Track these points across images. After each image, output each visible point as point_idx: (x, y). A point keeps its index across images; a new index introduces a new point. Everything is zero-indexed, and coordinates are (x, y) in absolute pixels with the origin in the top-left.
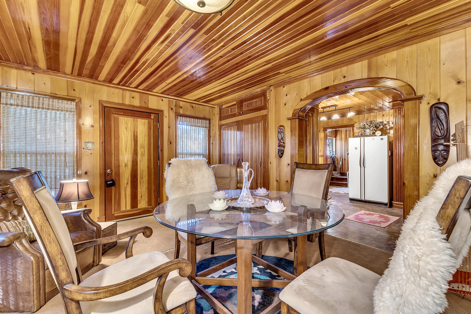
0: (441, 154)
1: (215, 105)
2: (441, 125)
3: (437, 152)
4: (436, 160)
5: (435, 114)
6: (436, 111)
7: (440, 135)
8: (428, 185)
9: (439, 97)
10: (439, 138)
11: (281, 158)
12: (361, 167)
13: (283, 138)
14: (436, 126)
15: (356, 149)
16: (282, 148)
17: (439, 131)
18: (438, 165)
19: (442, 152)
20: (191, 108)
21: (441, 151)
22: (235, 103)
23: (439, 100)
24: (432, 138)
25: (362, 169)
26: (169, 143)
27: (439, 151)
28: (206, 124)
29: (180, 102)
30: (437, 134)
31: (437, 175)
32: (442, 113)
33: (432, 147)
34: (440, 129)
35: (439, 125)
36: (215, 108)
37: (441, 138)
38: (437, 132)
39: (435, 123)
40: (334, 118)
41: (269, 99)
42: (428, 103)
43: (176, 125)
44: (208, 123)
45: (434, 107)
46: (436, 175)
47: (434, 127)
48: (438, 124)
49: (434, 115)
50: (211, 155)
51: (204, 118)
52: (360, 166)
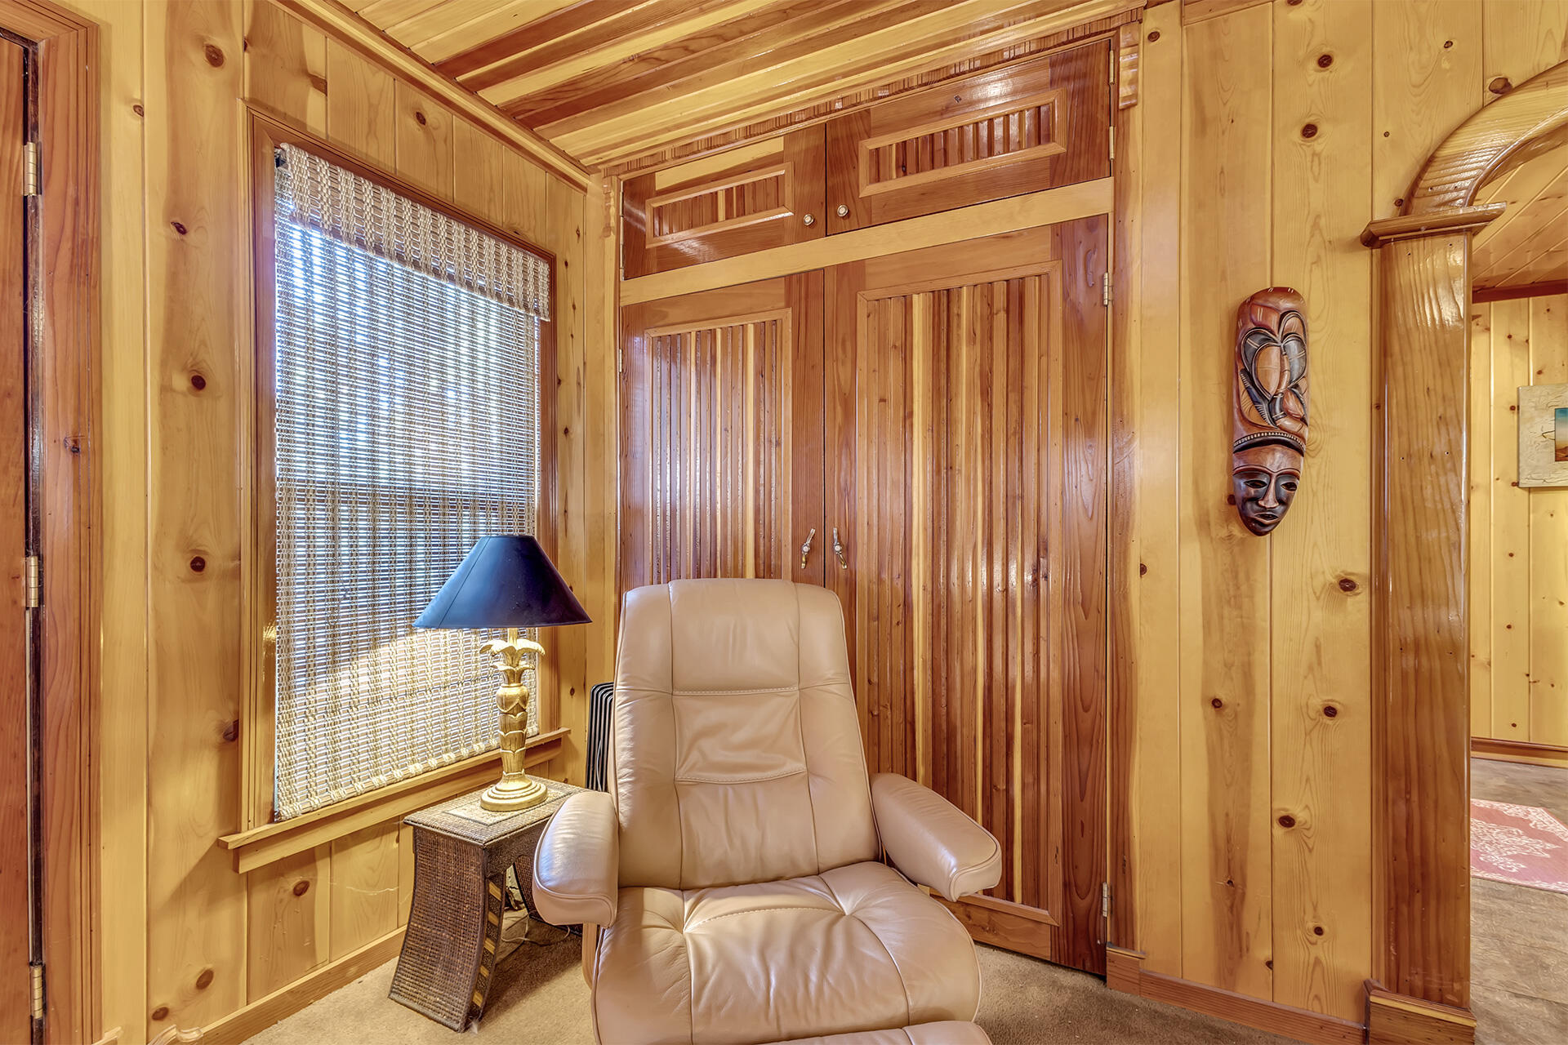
1: (587, 170)
20: (413, 123)
22: (775, 146)
26: (181, 382)
28: (531, 279)
36: (585, 190)
41: (1135, 95)
43: (265, 227)
44: (544, 281)
50: (561, 506)
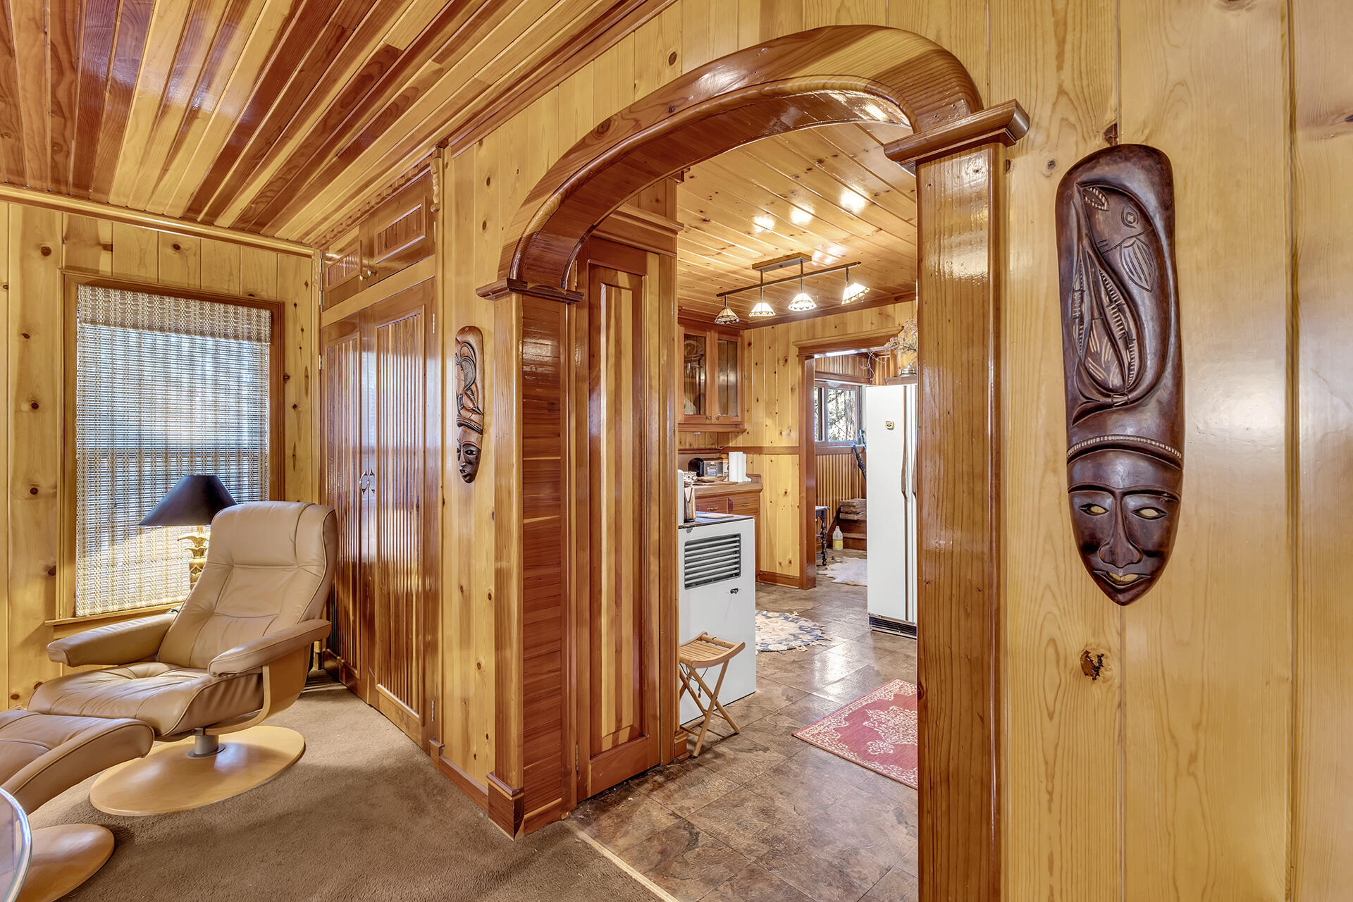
0: (1125, 518)
1: (309, 246)
2: (1121, 310)
3: (1098, 500)
4: (1097, 559)
5: (1084, 231)
6: (1089, 213)
7: (1115, 380)
8: (1051, 716)
9: (1109, 117)
10: (1110, 406)
11: (470, 481)
12: (906, 497)
13: (473, 387)
14: (1093, 318)
15: (890, 426)
16: (473, 437)
17: (1107, 353)
18: (1111, 589)
19: (1132, 502)
20: (171, 251)
21: (1125, 494)
22: (357, 231)
23: (1112, 131)
24: (1071, 402)
25: (909, 505)
26: (26, 408)
27: (1112, 493)
28: (255, 323)
29: (100, 221)
30: (1099, 375)
31: (1100, 657)
32: (1128, 225)
33: (1070, 460)
34: (1118, 333)
35: (1109, 312)
36: (309, 256)
37: (1120, 400)
38: (1096, 357)
39: (1086, 298)
40: (798, 306)
41: (438, 204)
42: (1052, 164)
44: (266, 322)
45: (1083, 184)
46: (1095, 661)
47: (1082, 322)
48: (1106, 300)
49: (1080, 239)
50: (289, 452)
51: (250, 301)
52: (904, 493)
